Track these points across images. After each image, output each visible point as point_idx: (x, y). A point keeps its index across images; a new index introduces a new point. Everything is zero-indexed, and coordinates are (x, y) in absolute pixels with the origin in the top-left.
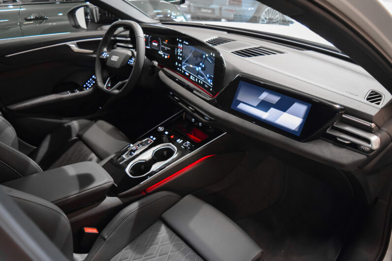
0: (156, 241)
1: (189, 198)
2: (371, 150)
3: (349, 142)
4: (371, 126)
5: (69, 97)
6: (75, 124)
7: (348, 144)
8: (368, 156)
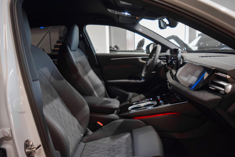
0: (122, 137)
1: (150, 127)
2: (225, 93)
3: (214, 89)
4: (226, 76)
5: (133, 82)
6: (131, 94)
7: (213, 90)
8: (223, 98)
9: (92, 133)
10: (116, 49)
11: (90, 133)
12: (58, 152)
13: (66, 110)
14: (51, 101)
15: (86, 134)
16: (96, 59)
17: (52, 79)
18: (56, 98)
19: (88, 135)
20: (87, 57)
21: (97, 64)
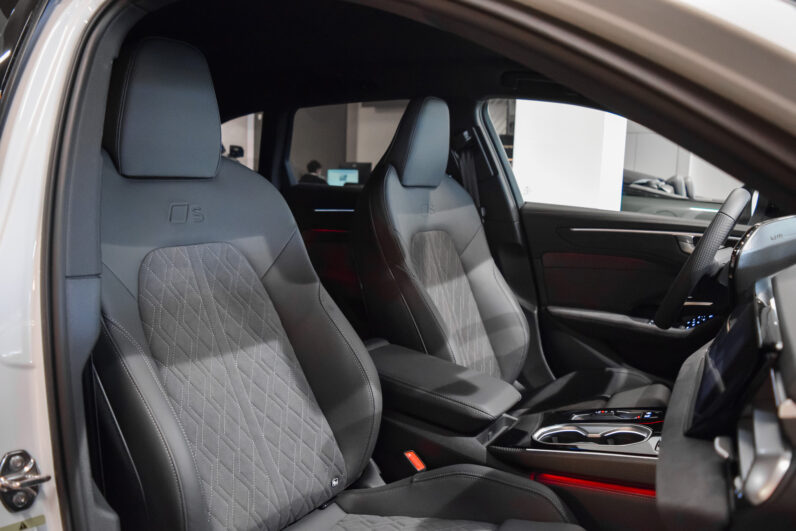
9: (382, 483)
10: (669, 191)
11: (377, 482)
12: (111, 517)
13: (295, 386)
14: (242, 348)
15: (357, 482)
16: (516, 224)
17: (275, 276)
18: (265, 339)
19: (366, 487)
20: (480, 212)
21: (519, 240)
